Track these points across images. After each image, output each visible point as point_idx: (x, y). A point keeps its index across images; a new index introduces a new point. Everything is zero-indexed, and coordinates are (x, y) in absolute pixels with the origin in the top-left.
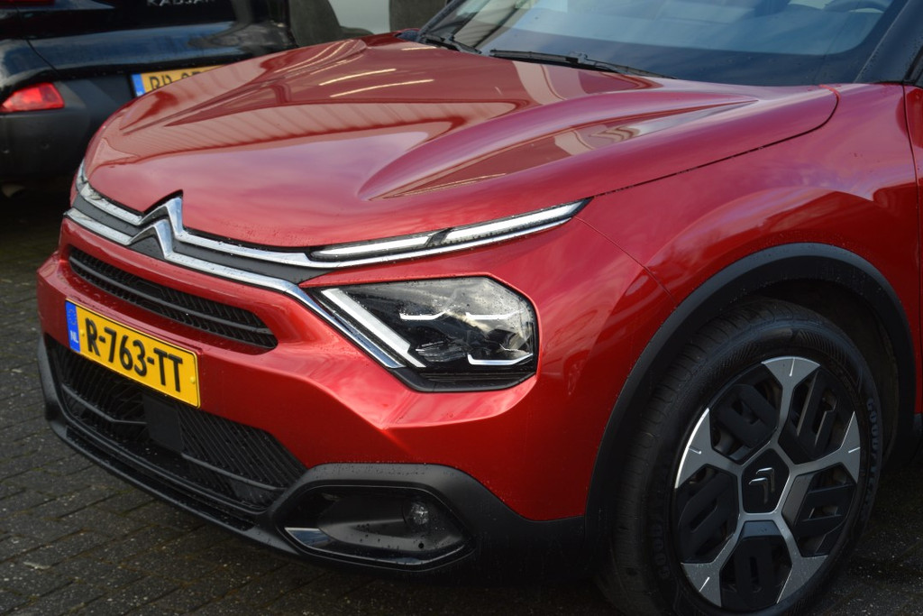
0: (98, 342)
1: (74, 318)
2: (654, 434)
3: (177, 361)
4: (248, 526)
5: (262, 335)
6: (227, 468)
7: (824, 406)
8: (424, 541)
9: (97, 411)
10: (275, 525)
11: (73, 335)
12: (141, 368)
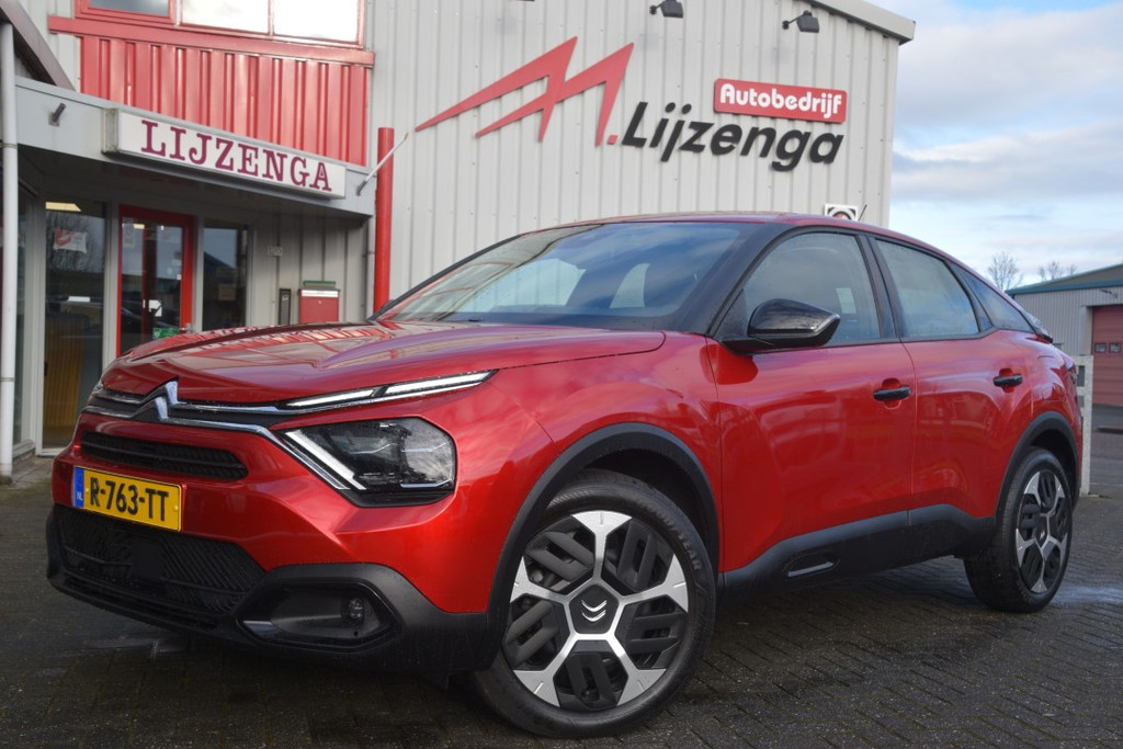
0: (99, 495)
1: (81, 480)
3: (164, 495)
5: (235, 469)
6: (198, 583)
10: (236, 621)
12: (133, 508)
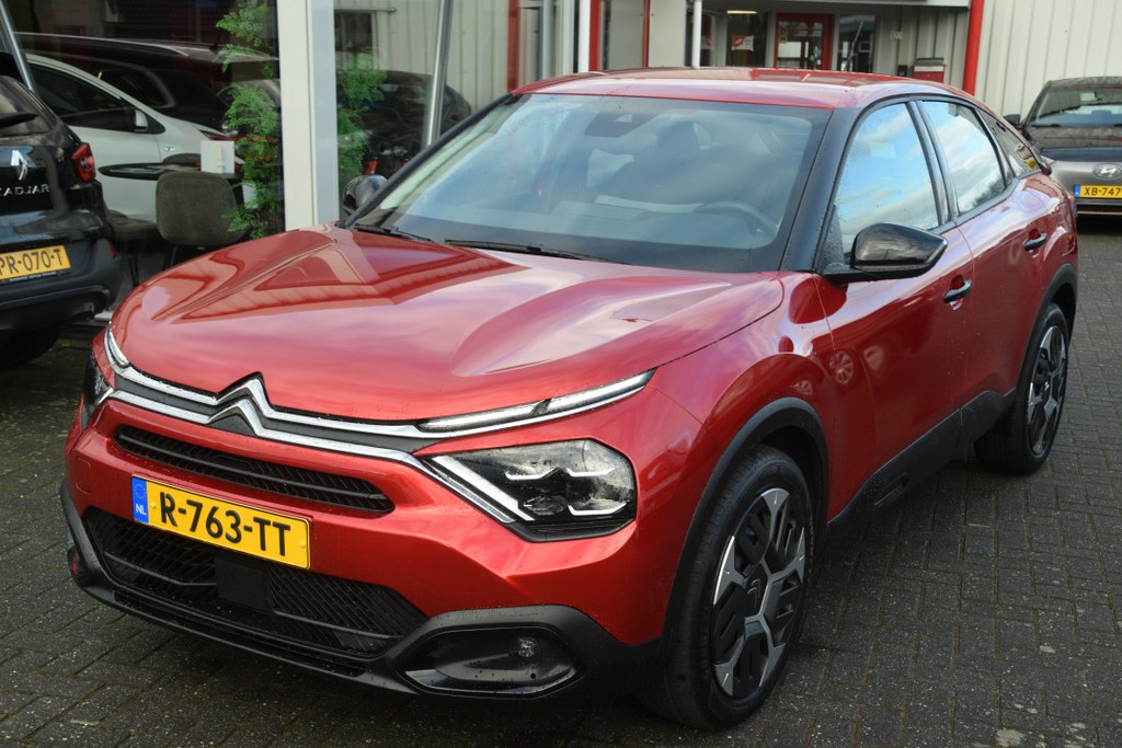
0: (175, 514)
1: (143, 491)
2: (701, 563)
3: (283, 528)
4: (360, 673)
5: (374, 500)
6: (330, 621)
7: (790, 526)
8: (535, 671)
9: (159, 576)
10: (395, 670)
11: (139, 509)
12: (234, 536)
